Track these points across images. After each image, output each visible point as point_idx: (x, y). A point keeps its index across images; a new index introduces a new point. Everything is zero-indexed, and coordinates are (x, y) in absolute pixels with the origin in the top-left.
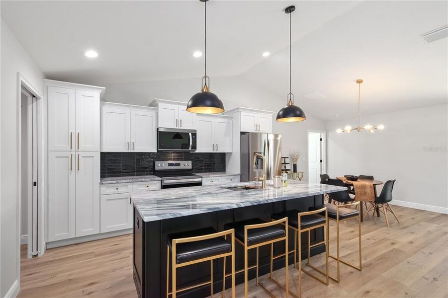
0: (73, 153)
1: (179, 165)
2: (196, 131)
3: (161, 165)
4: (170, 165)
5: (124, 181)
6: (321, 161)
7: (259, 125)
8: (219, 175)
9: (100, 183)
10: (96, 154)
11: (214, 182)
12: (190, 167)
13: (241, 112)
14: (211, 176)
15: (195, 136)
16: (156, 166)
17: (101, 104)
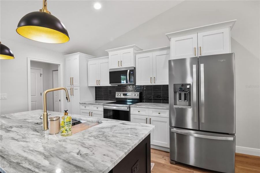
0: (72, 87)
3: (118, 95)
4: (124, 95)
7: (200, 47)
8: (145, 107)
9: (80, 103)
10: (78, 88)
11: (141, 113)
12: (138, 97)
13: (172, 39)
14: (137, 106)
15: (133, 72)
16: (116, 95)
17: (88, 61)
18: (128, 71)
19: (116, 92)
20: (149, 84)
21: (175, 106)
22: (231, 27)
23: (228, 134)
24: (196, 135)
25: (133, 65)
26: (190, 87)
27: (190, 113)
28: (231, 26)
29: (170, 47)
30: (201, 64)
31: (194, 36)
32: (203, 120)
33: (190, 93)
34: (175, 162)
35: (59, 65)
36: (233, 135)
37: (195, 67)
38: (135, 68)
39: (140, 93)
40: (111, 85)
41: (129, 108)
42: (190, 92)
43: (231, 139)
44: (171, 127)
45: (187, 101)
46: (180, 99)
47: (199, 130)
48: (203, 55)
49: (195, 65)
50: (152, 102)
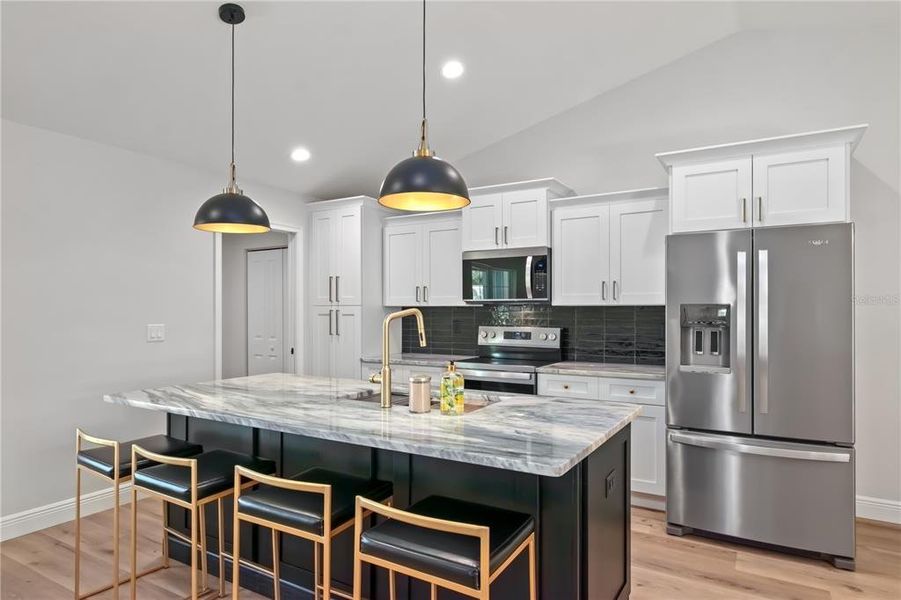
0: (332, 308)
1: (528, 336)
2: (545, 249)
3: (487, 336)
4: (509, 335)
7: (760, 199)
8: (585, 372)
9: (362, 360)
10: (357, 311)
11: (574, 391)
12: (556, 345)
13: (674, 169)
14: (561, 371)
15: (543, 263)
16: (480, 336)
17: (384, 224)
18: (529, 260)
19: (480, 327)
20: (596, 301)
21: (683, 368)
22: (851, 143)
23: (834, 444)
24: (745, 448)
25: (545, 243)
26: (728, 313)
27: (726, 386)
28: (851, 140)
29: (667, 189)
30: (760, 252)
31: (742, 163)
32: (763, 406)
33: (727, 329)
34: (680, 529)
35: (293, 234)
36: (848, 446)
37: (742, 258)
38: (550, 250)
39: (561, 331)
40: (467, 302)
41: (533, 375)
42: (729, 328)
43: (844, 457)
44: (670, 427)
45: (720, 353)
46: (699, 347)
47: (752, 436)
48: (768, 223)
49: (744, 253)
50: (600, 361)
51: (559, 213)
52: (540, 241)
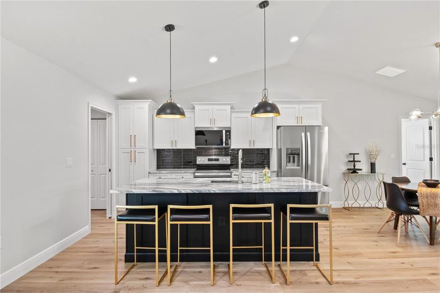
0: (132, 150)
1: (217, 160)
2: (230, 128)
3: (201, 160)
4: (209, 160)
5: (164, 172)
6: (431, 159)
7: (301, 117)
9: (149, 172)
10: (146, 151)
12: (230, 162)
15: (229, 133)
16: (197, 160)
18: (224, 132)
19: (197, 157)
20: (248, 147)
21: (287, 168)
25: (230, 126)
30: (308, 133)
31: (296, 106)
35: (110, 114)
39: (232, 158)
40: (196, 147)
49: (303, 133)
50: (253, 168)
51: (234, 115)
52: (226, 124)
